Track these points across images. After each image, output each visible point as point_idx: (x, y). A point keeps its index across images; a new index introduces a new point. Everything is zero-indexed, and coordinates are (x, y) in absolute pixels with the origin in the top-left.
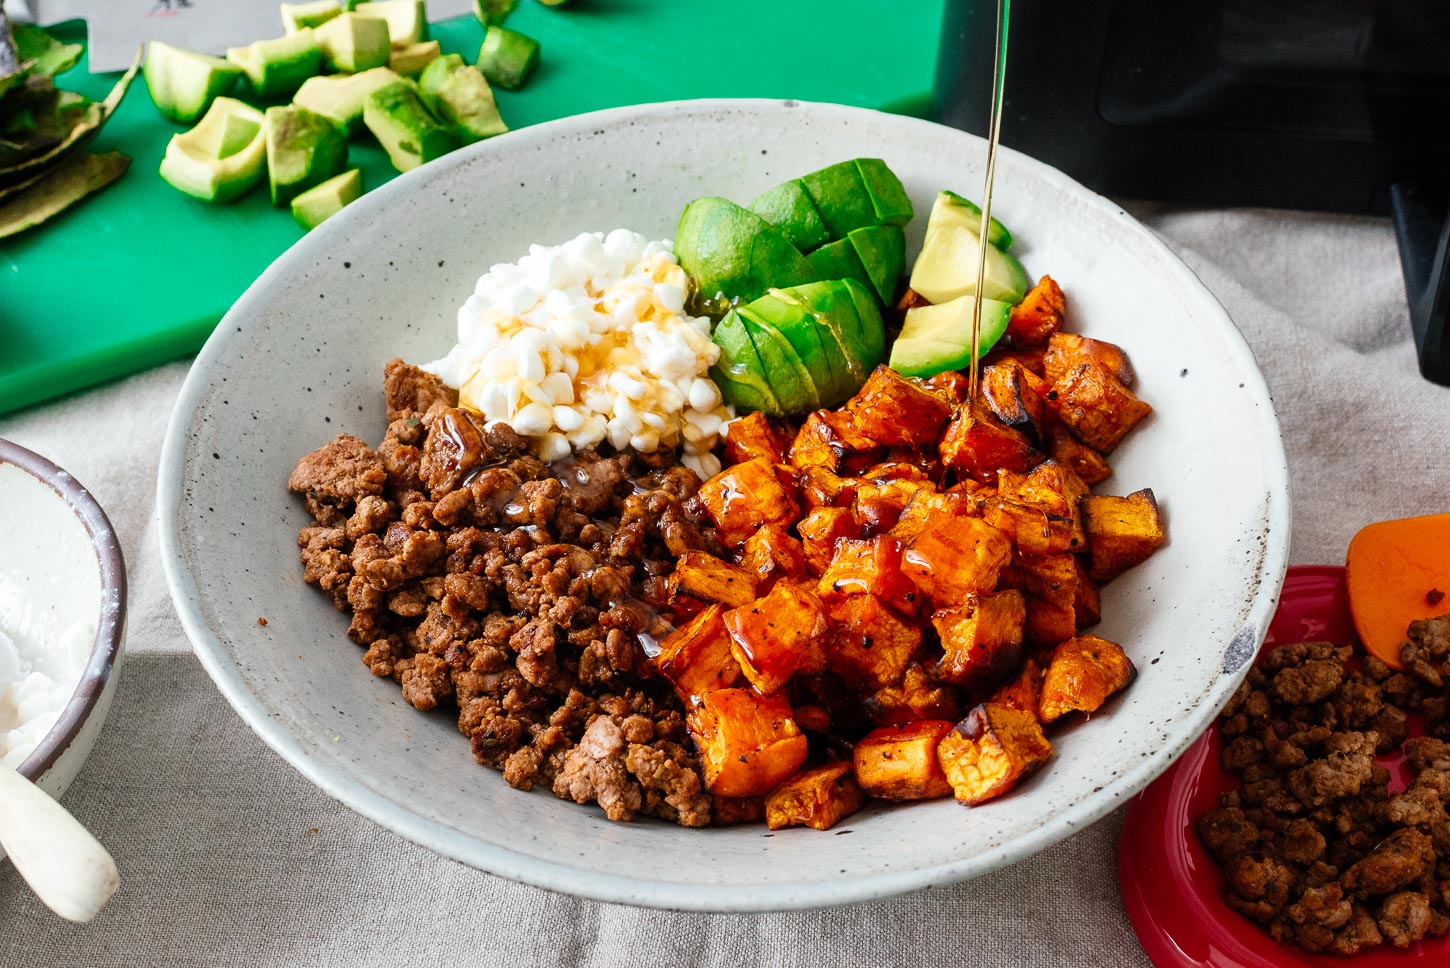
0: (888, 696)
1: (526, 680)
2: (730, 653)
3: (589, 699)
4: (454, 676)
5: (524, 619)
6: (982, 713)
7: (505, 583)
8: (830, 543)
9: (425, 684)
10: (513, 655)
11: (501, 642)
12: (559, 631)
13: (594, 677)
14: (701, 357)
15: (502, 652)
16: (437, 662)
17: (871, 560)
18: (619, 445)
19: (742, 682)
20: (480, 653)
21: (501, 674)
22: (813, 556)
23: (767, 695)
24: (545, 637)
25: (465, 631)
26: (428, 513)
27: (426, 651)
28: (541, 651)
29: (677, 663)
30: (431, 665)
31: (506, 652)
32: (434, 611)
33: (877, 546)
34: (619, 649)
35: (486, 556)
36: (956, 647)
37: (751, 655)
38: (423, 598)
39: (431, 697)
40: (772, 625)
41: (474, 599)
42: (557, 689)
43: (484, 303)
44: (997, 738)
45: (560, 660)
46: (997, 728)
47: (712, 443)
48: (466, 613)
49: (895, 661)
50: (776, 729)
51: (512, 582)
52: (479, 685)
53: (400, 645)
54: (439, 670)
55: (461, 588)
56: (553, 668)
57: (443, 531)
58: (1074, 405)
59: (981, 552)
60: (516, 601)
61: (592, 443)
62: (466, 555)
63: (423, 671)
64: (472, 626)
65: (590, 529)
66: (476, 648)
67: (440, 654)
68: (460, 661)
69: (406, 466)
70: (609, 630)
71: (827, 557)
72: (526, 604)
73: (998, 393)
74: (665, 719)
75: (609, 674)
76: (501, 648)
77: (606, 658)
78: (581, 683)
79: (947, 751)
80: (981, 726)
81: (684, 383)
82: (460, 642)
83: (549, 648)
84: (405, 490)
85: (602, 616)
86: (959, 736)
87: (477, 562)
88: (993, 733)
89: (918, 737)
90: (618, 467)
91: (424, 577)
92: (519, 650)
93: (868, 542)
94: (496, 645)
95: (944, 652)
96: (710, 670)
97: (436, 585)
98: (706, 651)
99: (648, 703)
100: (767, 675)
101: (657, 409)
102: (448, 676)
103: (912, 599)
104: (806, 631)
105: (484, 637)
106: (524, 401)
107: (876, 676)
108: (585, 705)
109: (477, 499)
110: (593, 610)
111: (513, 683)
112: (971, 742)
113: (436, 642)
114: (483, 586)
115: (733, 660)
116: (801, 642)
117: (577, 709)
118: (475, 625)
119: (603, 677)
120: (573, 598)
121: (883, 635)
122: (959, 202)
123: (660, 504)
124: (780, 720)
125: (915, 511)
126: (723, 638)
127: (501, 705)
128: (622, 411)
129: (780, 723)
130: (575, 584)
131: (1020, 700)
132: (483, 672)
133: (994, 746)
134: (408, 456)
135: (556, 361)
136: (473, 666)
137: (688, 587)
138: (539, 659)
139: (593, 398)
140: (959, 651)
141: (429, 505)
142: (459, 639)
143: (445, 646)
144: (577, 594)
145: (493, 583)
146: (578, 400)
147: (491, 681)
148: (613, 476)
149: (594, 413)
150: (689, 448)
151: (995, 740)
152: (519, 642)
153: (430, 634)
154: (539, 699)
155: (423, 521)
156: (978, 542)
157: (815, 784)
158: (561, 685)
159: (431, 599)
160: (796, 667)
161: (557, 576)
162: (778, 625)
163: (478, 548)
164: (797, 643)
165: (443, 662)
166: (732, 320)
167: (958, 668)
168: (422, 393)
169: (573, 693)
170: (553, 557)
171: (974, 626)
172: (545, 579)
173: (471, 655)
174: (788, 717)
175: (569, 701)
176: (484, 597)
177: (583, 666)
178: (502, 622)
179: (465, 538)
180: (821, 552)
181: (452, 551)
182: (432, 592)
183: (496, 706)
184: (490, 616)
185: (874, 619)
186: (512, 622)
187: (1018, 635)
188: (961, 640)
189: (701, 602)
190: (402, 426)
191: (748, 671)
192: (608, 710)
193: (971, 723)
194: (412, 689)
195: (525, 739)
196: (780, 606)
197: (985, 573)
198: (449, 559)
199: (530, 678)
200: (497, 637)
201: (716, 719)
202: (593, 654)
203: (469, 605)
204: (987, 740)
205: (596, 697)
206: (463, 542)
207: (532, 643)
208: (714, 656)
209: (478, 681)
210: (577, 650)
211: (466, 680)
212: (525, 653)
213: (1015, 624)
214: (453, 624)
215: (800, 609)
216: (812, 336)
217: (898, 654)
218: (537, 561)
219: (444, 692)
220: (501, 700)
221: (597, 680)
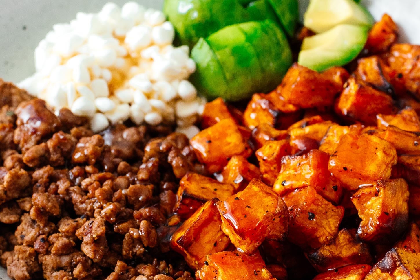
0: (326, 252)
1: (88, 257)
2: (221, 230)
3: (130, 267)
4: (40, 258)
5: (85, 219)
6: (394, 254)
7: (71, 199)
8: (278, 161)
9: (22, 265)
10: (79, 242)
11: (70, 234)
12: (108, 224)
13: (133, 252)
14: (185, 67)
15: (72, 241)
16: (29, 250)
17: (308, 166)
18: (138, 120)
19: (230, 247)
20: (57, 242)
21: (71, 255)
22: (266, 172)
23: (249, 254)
24: (99, 227)
25: (47, 229)
26: (20, 161)
27: (22, 244)
28: (97, 236)
29: (187, 238)
30: (25, 252)
31: (74, 241)
32: (26, 219)
33: (311, 157)
34: (148, 233)
35: (58, 183)
36: (368, 216)
37: (236, 227)
38: (19, 211)
39: (26, 273)
40: (249, 207)
41: (51, 208)
42: (109, 263)
43: (50, 45)
44: (407, 269)
45: (109, 244)
46: (405, 263)
47: (194, 120)
48: (47, 218)
49: (330, 228)
50: (257, 275)
51: (76, 197)
52: (57, 263)
53: (5, 243)
54: (30, 254)
55: (42, 201)
56: (105, 248)
57: (30, 170)
58: (414, 80)
59: (380, 154)
60: (79, 209)
61: (122, 119)
62: (45, 183)
63: (20, 256)
64: (51, 226)
65: (124, 164)
66: (54, 239)
67: (30, 244)
68: (44, 248)
69: (6, 136)
70: (140, 222)
71: (276, 171)
72: (85, 210)
73: (369, 73)
74: (181, 276)
75: (142, 249)
76: (71, 238)
77: (139, 240)
78: (124, 257)
80: (395, 262)
81: (175, 83)
82: (44, 236)
83: (102, 234)
84: (5, 149)
85: (135, 213)
86: (379, 271)
87: (52, 186)
88: (403, 266)
89: (349, 275)
90: (139, 133)
91: (19, 198)
92: (83, 238)
93: (304, 156)
94: (67, 237)
95: (361, 220)
96: (209, 242)
97: (27, 202)
98: (206, 229)
99: (169, 267)
100: (248, 240)
101: (159, 98)
102: (37, 259)
103: (336, 189)
104: (272, 210)
105: (59, 232)
106: (78, 94)
107: (317, 238)
108: (127, 271)
109: (51, 150)
110: (129, 210)
111: (79, 260)
112: (388, 274)
113: (28, 238)
114: (57, 200)
115: (224, 235)
116: (269, 217)
117: (123, 274)
118: (53, 225)
119: (138, 252)
120: (116, 203)
121: (321, 211)
123: (167, 146)
124: (258, 269)
125: (330, 138)
126: (215, 221)
127: (72, 275)
128: (139, 99)
129: (259, 271)
130: (116, 195)
131: (413, 247)
132: (60, 254)
133: (405, 275)
134: (7, 129)
135: (97, 72)
136: (53, 250)
137: (190, 193)
138: (95, 242)
139: (121, 94)
140: (371, 218)
141: (20, 156)
142: (42, 234)
143: (34, 240)
144: (118, 201)
145: (63, 199)
146: (111, 94)
147: (65, 260)
148: (136, 137)
149: (121, 103)
150: (180, 123)
151: (405, 271)
152: (82, 233)
153: (24, 233)
154: (97, 270)
155: (17, 165)
156: (377, 148)
158: (111, 260)
159: (24, 212)
160: (266, 235)
161: (105, 190)
162: (253, 207)
163: (52, 179)
164: (266, 218)
165: (32, 249)
166: (202, 44)
167: (372, 229)
168: (15, 98)
169: (119, 263)
170: (101, 181)
171: (381, 200)
172: (97, 192)
173: (51, 244)
174: (264, 267)
175: (117, 269)
176: (58, 207)
177: (125, 246)
178: (71, 222)
179: (45, 172)
180: (272, 168)
181: (36, 182)
182: (24, 207)
183: (69, 276)
184: (62, 220)
185: (314, 201)
186: (77, 221)
187: (406, 208)
188: (372, 211)
189: (200, 202)
190: (3, 116)
191: (234, 239)
192: (143, 273)
193: (387, 262)
194: (13, 269)
196: (253, 196)
197: (384, 167)
198: (35, 186)
199: (90, 255)
200: (67, 232)
201: (216, 271)
202: (131, 236)
203: (49, 212)
204: (399, 272)
205: (134, 266)
206: (43, 175)
207: (91, 232)
208: (210, 233)
209: (56, 260)
210: (120, 236)
211: (49, 260)
212: (87, 239)
213: (403, 200)
214: (39, 226)
215: (266, 197)
216: (251, 50)
217: (331, 223)
218: (91, 184)
219: (35, 270)
220: (72, 272)
221: (134, 254)
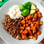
32: (10, 30)
66: (12, 32)
70: (18, 31)
79: (33, 37)
87: (11, 27)
122: (33, 4)
129: (26, 36)
139: (16, 16)
144: (16, 29)
157: (27, 38)
162: (25, 32)
190: (7, 18)
192: (18, 35)
195: (14, 36)
